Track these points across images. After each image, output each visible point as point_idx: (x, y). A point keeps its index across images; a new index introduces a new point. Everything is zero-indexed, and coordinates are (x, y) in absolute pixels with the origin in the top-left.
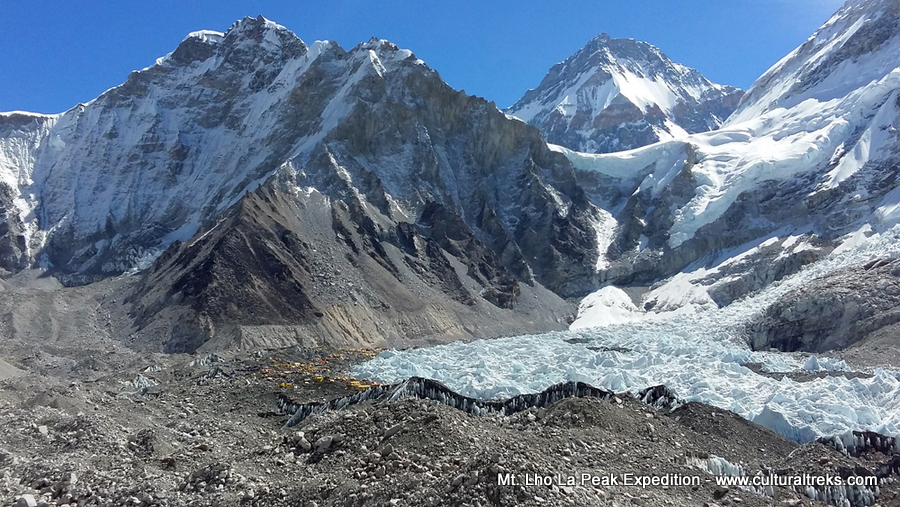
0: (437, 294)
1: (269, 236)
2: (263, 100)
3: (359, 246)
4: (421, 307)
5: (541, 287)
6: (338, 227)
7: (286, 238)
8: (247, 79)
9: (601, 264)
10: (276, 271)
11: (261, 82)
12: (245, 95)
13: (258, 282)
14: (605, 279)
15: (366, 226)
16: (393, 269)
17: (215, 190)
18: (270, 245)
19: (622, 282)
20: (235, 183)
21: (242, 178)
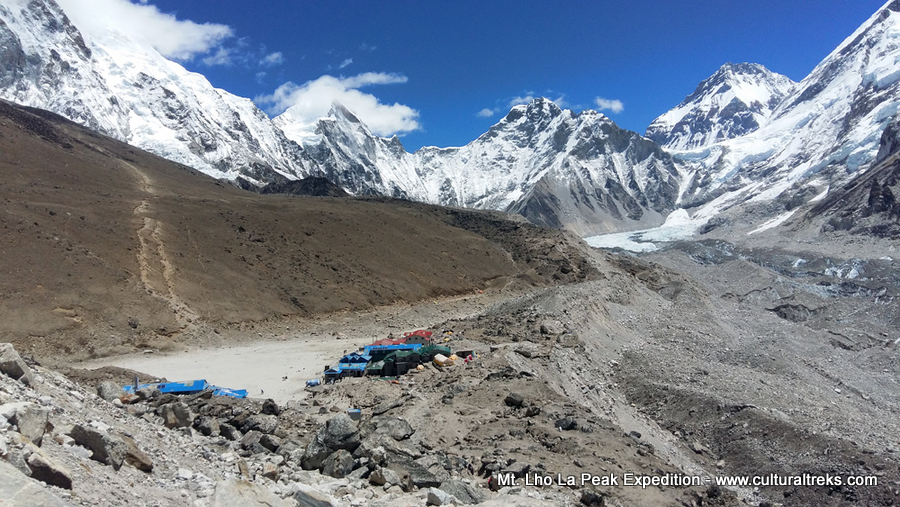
0: (609, 216)
1: (546, 198)
2: (543, 136)
3: (579, 199)
4: (601, 222)
5: (652, 211)
6: (573, 192)
7: (553, 198)
8: (537, 127)
9: (679, 201)
10: (547, 211)
11: (542, 128)
12: (535, 134)
13: (542, 216)
14: (679, 206)
15: (582, 191)
16: (592, 208)
17: (526, 176)
18: (546, 201)
19: (686, 207)
20: (533, 173)
21: (536, 170)
